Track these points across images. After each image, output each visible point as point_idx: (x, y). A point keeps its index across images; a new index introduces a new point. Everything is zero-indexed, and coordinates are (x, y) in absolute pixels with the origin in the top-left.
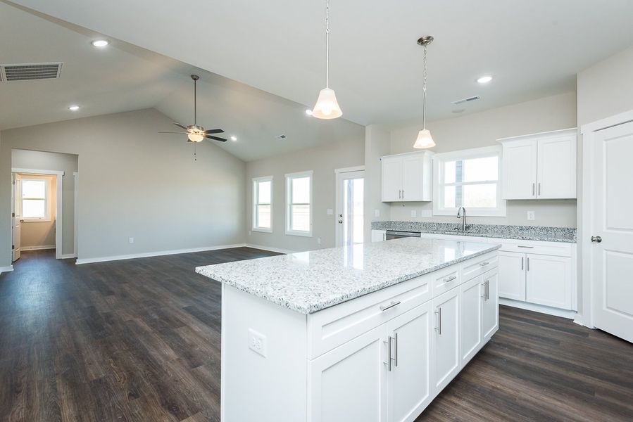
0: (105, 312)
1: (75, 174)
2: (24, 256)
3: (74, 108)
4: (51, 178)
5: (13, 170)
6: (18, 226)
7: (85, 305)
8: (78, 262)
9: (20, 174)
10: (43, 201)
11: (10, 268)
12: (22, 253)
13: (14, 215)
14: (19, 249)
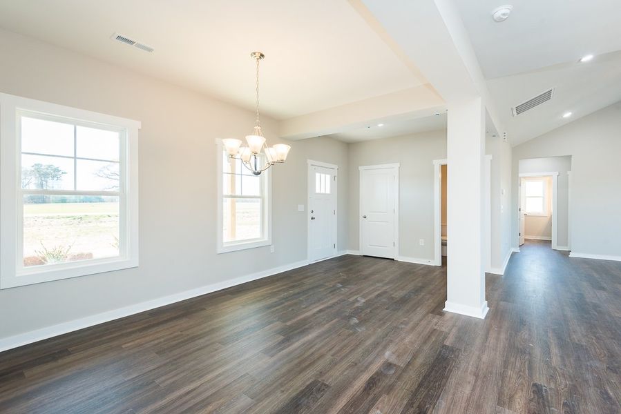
0: (593, 301)
1: (569, 173)
2: (527, 243)
3: (567, 115)
4: (548, 178)
5: (520, 175)
6: (523, 219)
7: (575, 291)
8: (571, 255)
9: (524, 178)
10: (542, 199)
11: (517, 250)
12: (526, 240)
13: (520, 210)
14: (523, 237)
